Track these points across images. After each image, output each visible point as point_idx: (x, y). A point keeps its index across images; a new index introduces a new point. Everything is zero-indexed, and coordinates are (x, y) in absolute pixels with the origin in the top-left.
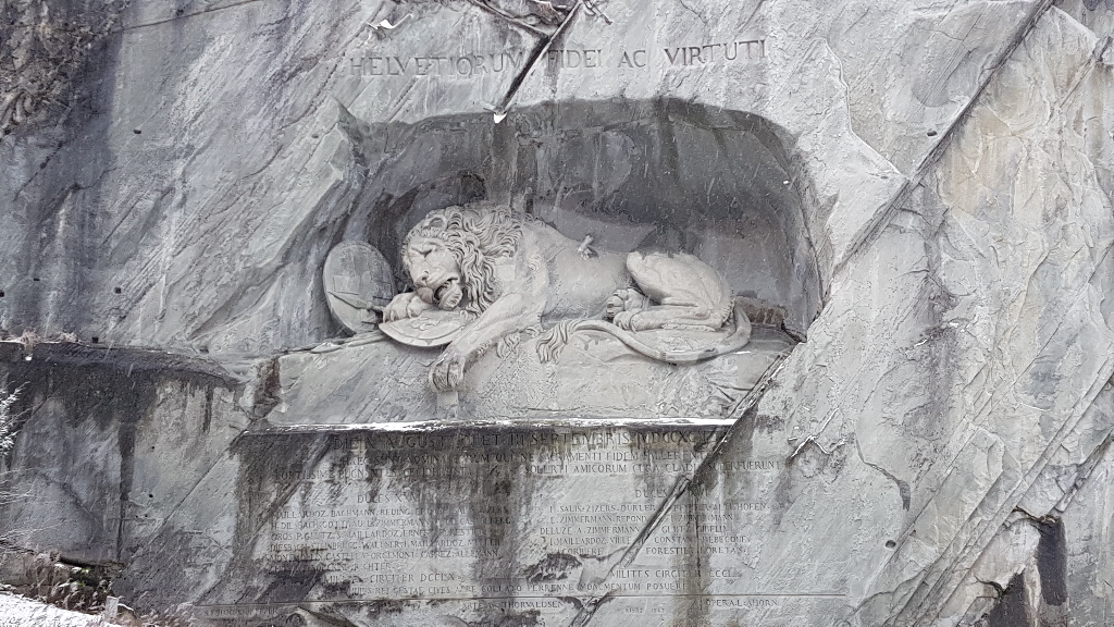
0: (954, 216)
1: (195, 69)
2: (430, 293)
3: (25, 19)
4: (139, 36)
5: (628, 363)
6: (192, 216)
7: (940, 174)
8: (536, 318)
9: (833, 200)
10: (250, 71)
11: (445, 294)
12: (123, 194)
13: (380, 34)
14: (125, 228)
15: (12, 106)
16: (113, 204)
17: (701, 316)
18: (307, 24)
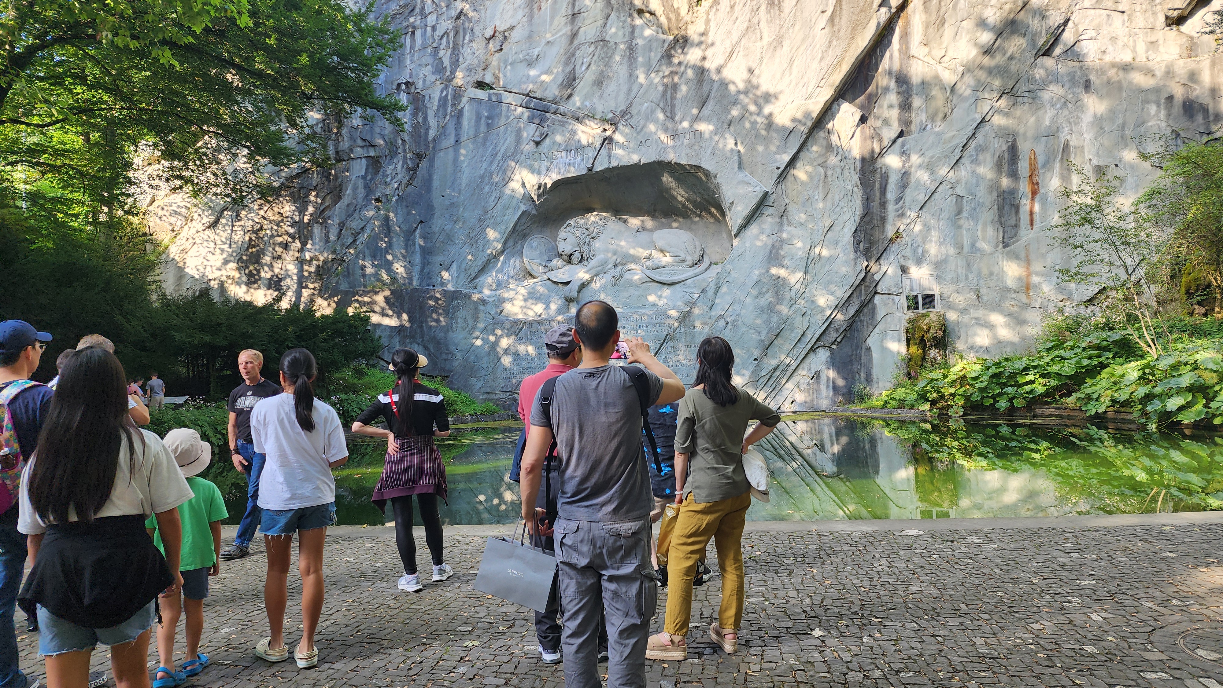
0: (791, 208)
1: (464, 165)
2: (566, 258)
3: (400, 151)
4: (442, 154)
5: (649, 284)
6: (467, 231)
7: (783, 187)
8: (610, 266)
9: (732, 203)
10: (485, 165)
11: (573, 257)
12: (438, 223)
13: (538, 143)
14: (441, 238)
15: (397, 188)
16: (436, 228)
17: (683, 261)
18: (508, 141)
